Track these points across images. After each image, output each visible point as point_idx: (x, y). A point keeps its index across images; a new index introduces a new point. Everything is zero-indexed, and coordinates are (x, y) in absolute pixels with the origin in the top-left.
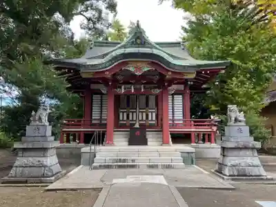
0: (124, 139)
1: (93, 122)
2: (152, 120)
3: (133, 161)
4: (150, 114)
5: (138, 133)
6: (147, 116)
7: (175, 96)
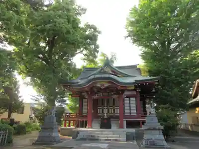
0: (97, 125)
1: (83, 115)
2: (117, 113)
3: (98, 137)
4: (116, 110)
5: (106, 121)
6: (114, 110)
7: (131, 98)
